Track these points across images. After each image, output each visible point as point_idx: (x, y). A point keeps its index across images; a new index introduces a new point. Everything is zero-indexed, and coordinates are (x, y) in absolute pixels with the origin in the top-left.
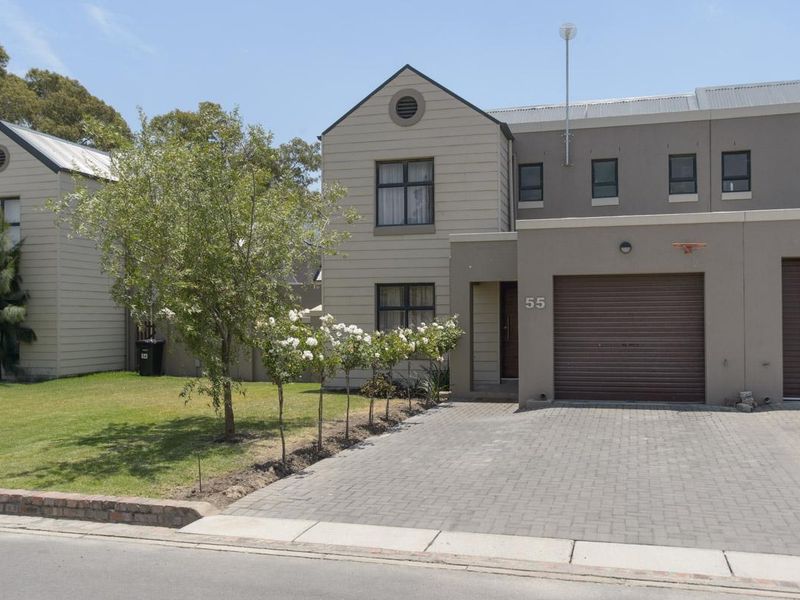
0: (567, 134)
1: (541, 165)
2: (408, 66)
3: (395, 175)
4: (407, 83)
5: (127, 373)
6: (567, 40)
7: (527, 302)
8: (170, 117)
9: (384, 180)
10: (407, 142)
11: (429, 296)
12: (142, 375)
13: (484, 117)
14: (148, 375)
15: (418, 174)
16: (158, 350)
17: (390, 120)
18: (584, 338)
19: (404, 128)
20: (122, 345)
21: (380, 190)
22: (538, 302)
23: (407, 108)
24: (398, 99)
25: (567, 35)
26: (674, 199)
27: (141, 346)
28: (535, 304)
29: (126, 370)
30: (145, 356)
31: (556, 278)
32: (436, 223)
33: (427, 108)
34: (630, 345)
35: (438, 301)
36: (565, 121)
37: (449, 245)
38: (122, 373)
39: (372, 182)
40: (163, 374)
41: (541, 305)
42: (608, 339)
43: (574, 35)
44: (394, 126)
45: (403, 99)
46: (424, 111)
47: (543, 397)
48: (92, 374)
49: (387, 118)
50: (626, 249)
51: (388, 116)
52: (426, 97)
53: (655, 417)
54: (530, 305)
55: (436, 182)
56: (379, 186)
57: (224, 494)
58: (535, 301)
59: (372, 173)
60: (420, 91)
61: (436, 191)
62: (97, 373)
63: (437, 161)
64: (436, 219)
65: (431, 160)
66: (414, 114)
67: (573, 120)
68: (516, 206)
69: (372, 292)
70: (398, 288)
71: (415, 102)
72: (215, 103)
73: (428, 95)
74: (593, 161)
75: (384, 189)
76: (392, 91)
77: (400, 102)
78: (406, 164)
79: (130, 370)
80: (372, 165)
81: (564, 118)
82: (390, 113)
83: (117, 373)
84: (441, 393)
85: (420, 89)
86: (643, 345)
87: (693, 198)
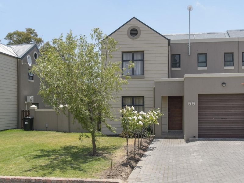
0: (189, 44)
1: (180, 55)
2: (134, 18)
3: (129, 57)
4: (134, 24)
5: (18, 129)
6: (189, 11)
7: (189, 103)
8: (15, 33)
9: (125, 59)
10: (134, 45)
11: (142, 101)
12: (25, 130)
13: (163, 37)
14: (28, 130)
15: (138, 57)
16: (31, 121)
17: (127, 37)
18: (208, 116)
19: (133, 40)
20: (16, 119)
21: (123, 62)
22: (193, 103)
23: (134, 33)
24: (131, 29)
25: (190, 9)
26: (226, 68)
27: (24, 119)
28: (192, 104)
29: (17, 128)
30: (26, 123)
31: (199, 95)
32: (145, 75)
33: (141, 33)
34: (224, 119)
35: (145, 103)
36: (188, 40)
37: (154, 83)
38: (17, 130)
39: (121, 59)
40: (33, 130)
41: (194, 104)
42: (217, 116)
43: (192, 10)
44: (129, 39)
45: (132, 29)
46: (140, 34)
47: (194, 137)
48: (6, 130)
49: (127, 36)
50: (224, 85)
51: (127, 35)
52: (141, 29)
53: (240, 144)
54: (190, 104)
55: (145, 60)
56: (123, 61)
57: (121, 176)
58: (192, 103)
59: (121, 56)
60: (138, 26)
61: (145, 63)
62: (7, 129)
63: (145, 53)
64: (145, 73)
65: (143, 52)
66: (137, 35)
67: (191, 40)
68: (171, 69)
69: (121, 99)
70: (129, 98)
71: (137, 30)
72: (33, 29)
73: (141, 28)
74: (198, 54)
75: (125, 62)
76: (128, 26)
77: (131, 30)
78: (133, 53)
79: (19, 129)
80: (121, 53)
81: (188, 39)
82: (127, 34)
83: (15, 130)
84: (152, 136)
85: (139, 26)
86: (228, 119)
87: (232, 68)
